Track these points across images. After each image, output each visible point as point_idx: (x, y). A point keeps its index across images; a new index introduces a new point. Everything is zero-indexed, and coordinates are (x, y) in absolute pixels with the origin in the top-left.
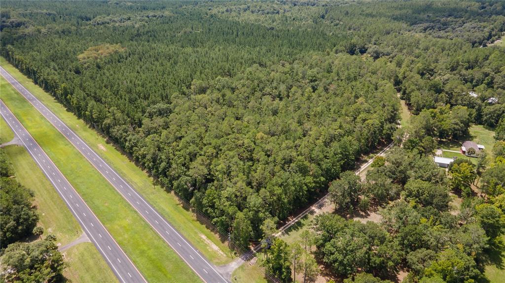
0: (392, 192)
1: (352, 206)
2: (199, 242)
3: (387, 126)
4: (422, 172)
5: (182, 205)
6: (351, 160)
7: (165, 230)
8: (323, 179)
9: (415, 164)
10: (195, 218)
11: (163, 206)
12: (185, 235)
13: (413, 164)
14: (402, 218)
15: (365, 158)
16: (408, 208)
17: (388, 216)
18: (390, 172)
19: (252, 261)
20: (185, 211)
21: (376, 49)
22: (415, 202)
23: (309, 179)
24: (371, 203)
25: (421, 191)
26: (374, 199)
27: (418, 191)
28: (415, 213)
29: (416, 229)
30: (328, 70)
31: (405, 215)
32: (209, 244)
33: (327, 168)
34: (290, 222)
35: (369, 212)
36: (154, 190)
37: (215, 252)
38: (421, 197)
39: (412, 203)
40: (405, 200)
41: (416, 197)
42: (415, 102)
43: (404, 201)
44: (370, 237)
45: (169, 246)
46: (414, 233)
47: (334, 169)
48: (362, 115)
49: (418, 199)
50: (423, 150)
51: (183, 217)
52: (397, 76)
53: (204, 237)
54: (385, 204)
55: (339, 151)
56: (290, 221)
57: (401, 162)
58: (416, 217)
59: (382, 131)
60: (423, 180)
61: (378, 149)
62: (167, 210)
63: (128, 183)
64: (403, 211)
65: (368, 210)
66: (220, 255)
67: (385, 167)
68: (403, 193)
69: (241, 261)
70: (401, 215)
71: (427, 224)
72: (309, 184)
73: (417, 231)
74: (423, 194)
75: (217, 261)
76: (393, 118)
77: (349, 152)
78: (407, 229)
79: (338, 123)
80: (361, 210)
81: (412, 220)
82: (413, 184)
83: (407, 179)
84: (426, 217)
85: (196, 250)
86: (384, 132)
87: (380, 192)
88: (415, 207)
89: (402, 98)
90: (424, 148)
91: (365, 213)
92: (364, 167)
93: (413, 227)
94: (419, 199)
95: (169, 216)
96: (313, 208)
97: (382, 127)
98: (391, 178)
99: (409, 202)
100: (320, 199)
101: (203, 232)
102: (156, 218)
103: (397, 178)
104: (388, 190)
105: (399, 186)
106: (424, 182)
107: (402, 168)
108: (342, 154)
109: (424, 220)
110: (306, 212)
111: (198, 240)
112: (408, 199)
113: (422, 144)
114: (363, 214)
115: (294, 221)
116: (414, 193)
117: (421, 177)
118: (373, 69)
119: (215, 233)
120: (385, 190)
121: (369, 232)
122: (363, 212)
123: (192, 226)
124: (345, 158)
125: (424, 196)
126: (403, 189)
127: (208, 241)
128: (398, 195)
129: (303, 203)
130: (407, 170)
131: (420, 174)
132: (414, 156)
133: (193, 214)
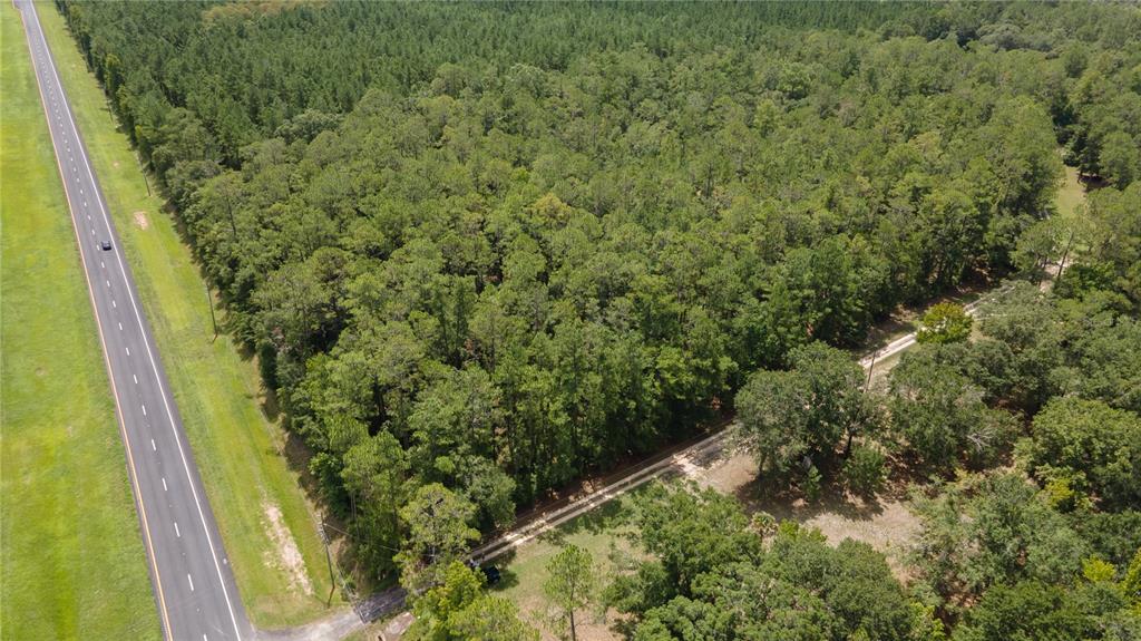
0: (980, 439)
1: (815, 470)
2: (247, 529)
3: (1001, 222)
4: (1114, 374)
5: (263, 400)
6: (850, 313)
7: (161, 473)
8: (726, 363)
9: (1086, 345)
10: (280, 446)
11: (204, 396)
12: (217, 498)
13: (1078, 345)
14: (1004, 546)
15: (908, 316)
16: (1033, 507)
17: (945, 529)
18: (982, 363)
19: (394, 626)
20: (264, 419)
21: (1009, 33)
22: (1071, 487)
23: (670, 356)
24: (896, 468)
25: (1099, 445)
26: (909, 455)
27: (1087, 443)
28: (1063, 534)
29: (1057, 603)
30: (844, 69)
31: (1016, 533)
32: (277, 540)
33: (751, 330)
34: (584, 500)
35: (880, 500)
36: (207, 347)
37: (282, 572)
38: (1099, 470)
39: (1059, 488)
40: (1031, 474)
41: (1078, 467)
42: (1113, 164)
43: (1025, 475)
44: (840, 611)
45: (140, 530)
46: (1047, 619)
47: (778, 334)
48: (916, 177)
49: (1082, 476)
50: (1127, 303)
51: (244, 438)
52: (1065, 99)
53: (274, 513)
54: (938, 480)
55: (806, 277)
56: (586, 494)
57: (1031, 334)
58: (1066, 551)
59: (980, 234)
60: (1114, 407)
61: (960, 295)
62: (210, 410)
63: (145, 319)
64: (1008, 518)
65: (881, 490)
66: (293, 586)
67: (969, 346)
68: (1024, 444)
69: (351, 622)
70: (1001, 533)
71: (1113, 587)
72: (668, 376)
73: (1063, 613)
74: (1108, 456)
75: (270, 608)
76: (1029, 199)
77: (843, 285)
78: (1017, 596)
79: (825, 192)
80: (855, 491)
81: (1043, 560)
82: (1068, 418)
83: (1048, 396)
84: (1112, 553)
85: (223, 554)
86: (988, 237)
87: (928, 432)
88: (1066, 507)
89: (1070, 162)
90: (1131, 298)
91: (866, 500)
92: (899, 344)
93: (1042, 596)
94: (1090, 477)
95: (202, 430)
96: (681, 460)
97: (983, 219)
98: (985, 384)
99: (1042, 484)
100: (715, 432)
101: (279, 496)
102: (161, 431)
103: (1009, 387)
104: (966, 428)
105: (1013, 419)
106: (1115, 413)
107: (1033, 354)
108: (815, 286)
109: (1098, 567)
110: (652, 472)
111: (250, 523)
112: (1041, 471)
113: (1126, 283)
114: (859, 502)
115: (600, 497)
116: (1070, 449)
117: (1107, 394)
118: (986, 70)
119: (317, 506)
120: (953, 427)
121: (842, 589)
122: (857, 494)
123: (257, 470)
124: (829, 306)
125: (1110, 466)
126: (1028, 432)
127: (280, 531)
128: (1003, 451)
129: (642, 437)
130: (1054, 365)
131: (1105, 383)
132: (1090, 315)
133: (282, 431)
